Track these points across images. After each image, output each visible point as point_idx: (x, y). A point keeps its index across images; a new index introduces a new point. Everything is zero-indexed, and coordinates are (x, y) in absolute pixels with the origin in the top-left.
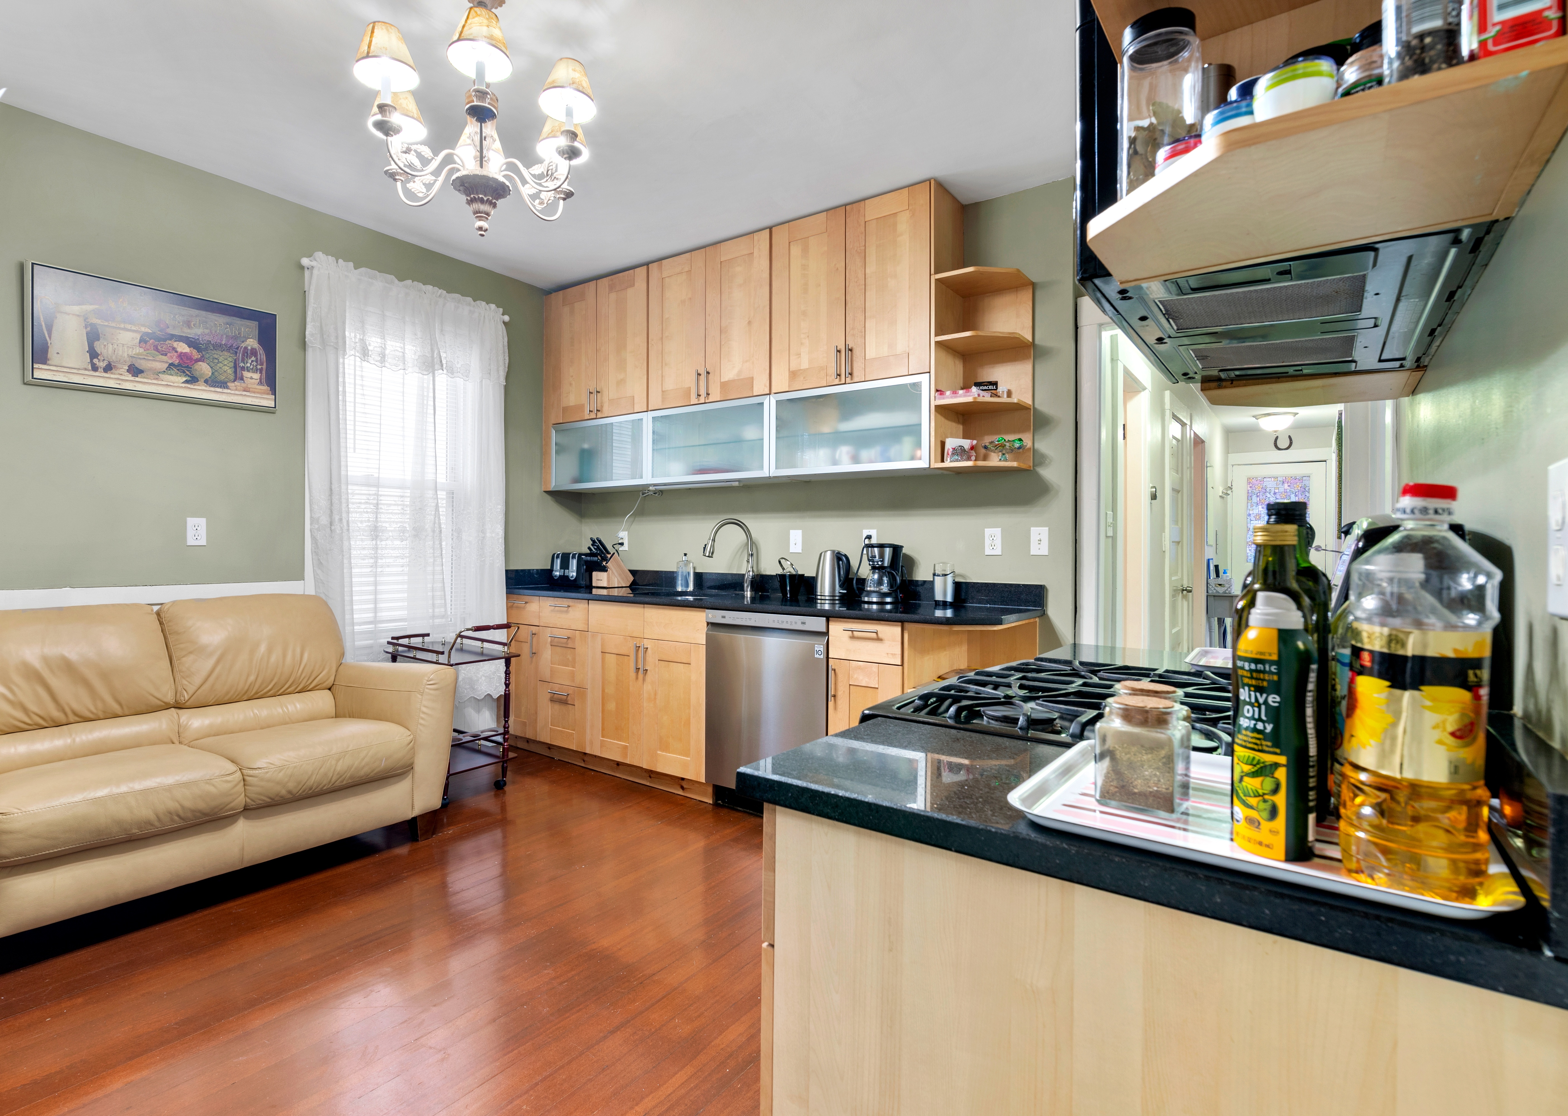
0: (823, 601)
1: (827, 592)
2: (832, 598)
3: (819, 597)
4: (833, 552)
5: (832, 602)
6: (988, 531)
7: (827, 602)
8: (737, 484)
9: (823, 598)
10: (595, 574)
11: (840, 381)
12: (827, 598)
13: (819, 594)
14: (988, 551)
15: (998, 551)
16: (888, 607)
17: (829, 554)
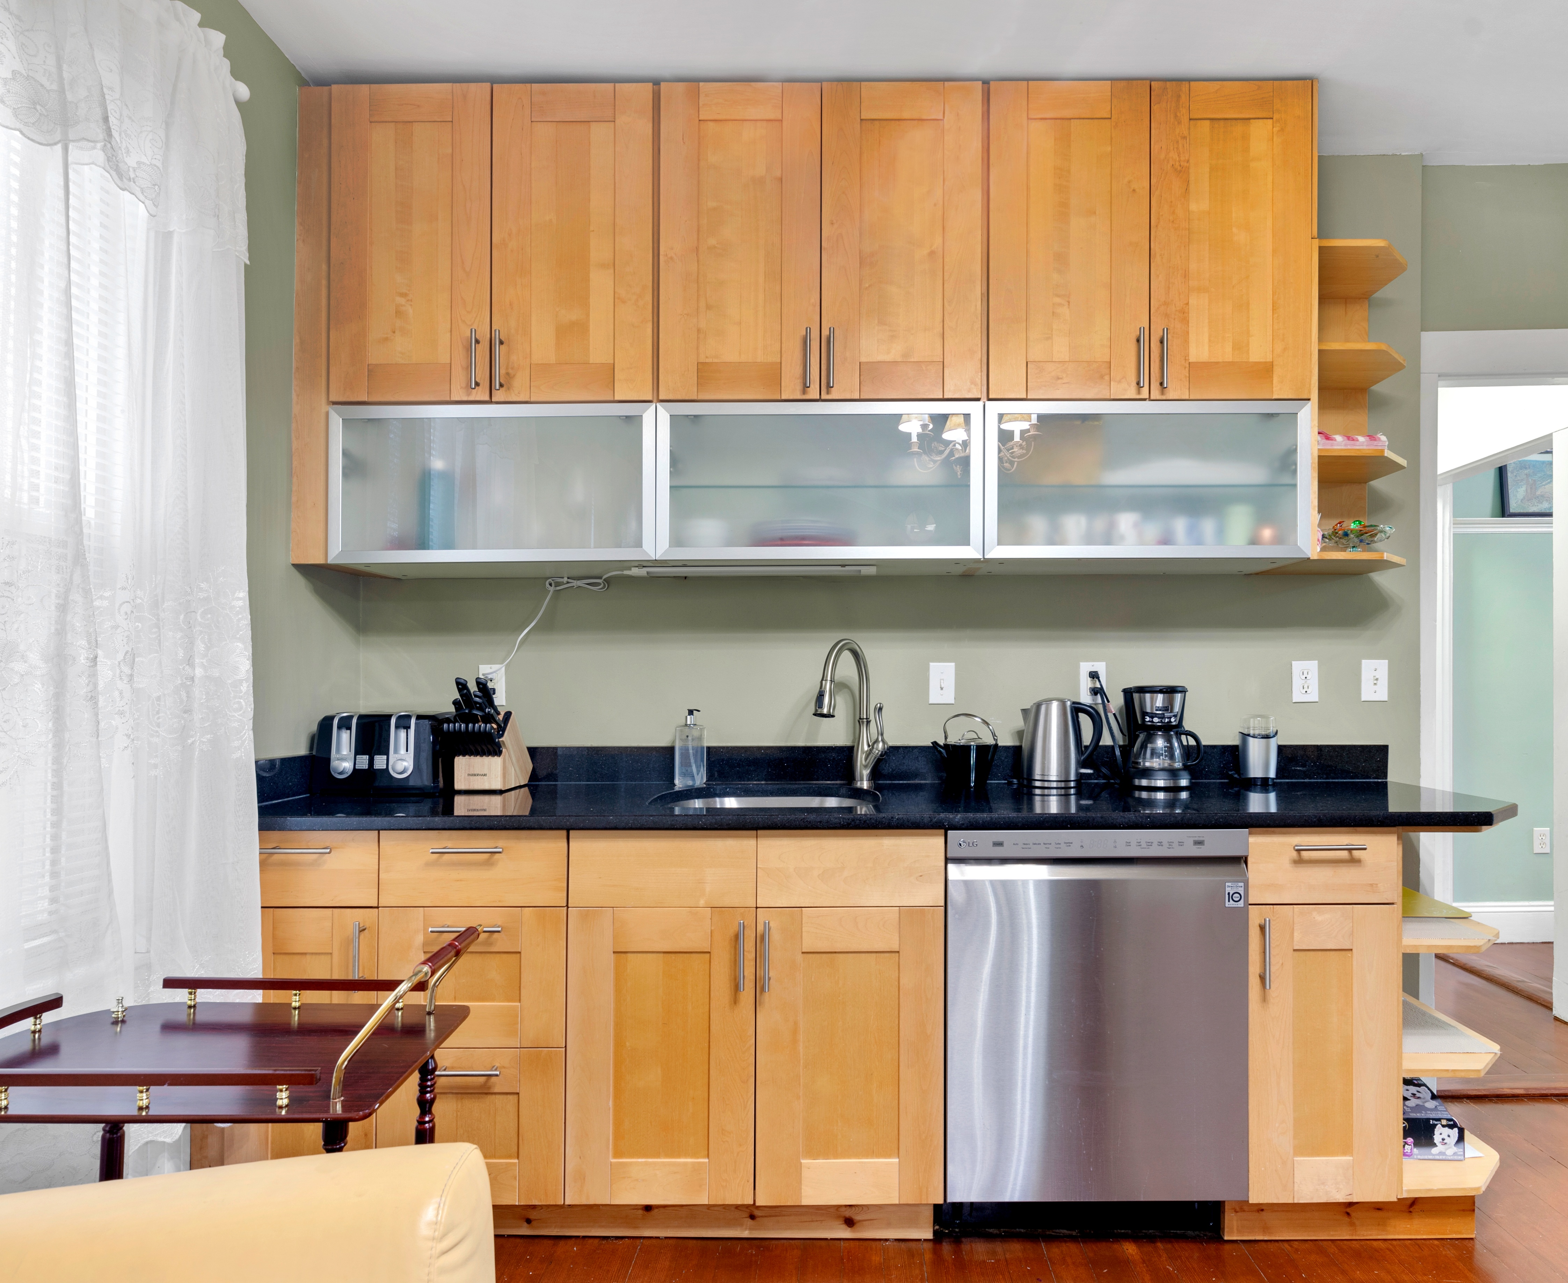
0: (1046, 792)
1: (1054, 774)
2: (1063, 785)
3: (1038, 784)
4: (1063, 703)
5: (1063, 792)
6: (1298, 666)
7: (1054, 792)
8: (872, 571)
9: (1046, 784)
10: (462, 764)
11: (1139, 393)
12: (1054, 785)
13: (1037, 777)
14: (1297, 696)
15: (1313, 696)
16: (1184, 795)
17: (1055, 706)
